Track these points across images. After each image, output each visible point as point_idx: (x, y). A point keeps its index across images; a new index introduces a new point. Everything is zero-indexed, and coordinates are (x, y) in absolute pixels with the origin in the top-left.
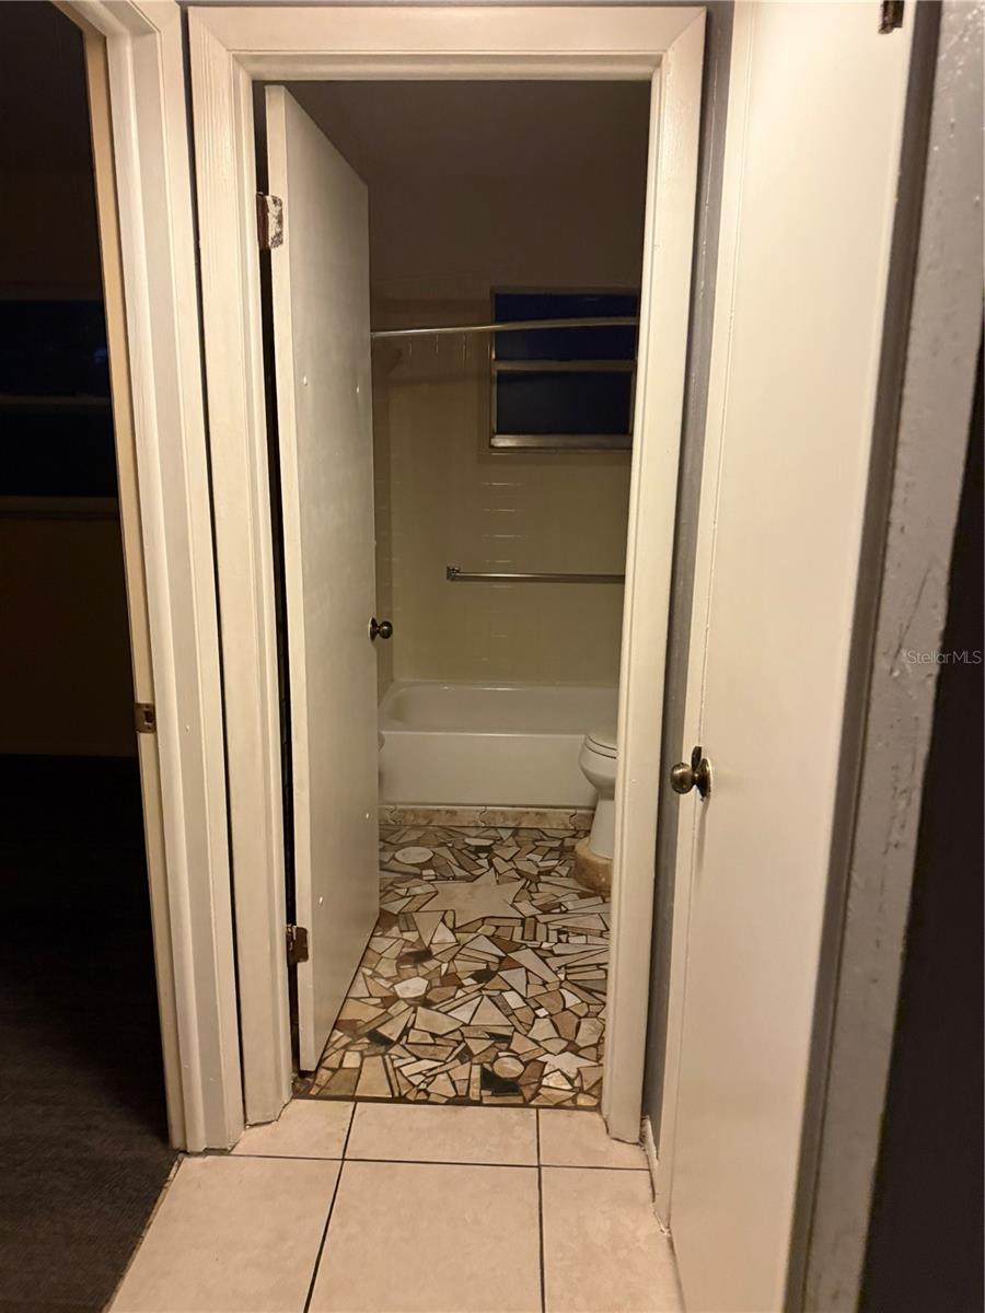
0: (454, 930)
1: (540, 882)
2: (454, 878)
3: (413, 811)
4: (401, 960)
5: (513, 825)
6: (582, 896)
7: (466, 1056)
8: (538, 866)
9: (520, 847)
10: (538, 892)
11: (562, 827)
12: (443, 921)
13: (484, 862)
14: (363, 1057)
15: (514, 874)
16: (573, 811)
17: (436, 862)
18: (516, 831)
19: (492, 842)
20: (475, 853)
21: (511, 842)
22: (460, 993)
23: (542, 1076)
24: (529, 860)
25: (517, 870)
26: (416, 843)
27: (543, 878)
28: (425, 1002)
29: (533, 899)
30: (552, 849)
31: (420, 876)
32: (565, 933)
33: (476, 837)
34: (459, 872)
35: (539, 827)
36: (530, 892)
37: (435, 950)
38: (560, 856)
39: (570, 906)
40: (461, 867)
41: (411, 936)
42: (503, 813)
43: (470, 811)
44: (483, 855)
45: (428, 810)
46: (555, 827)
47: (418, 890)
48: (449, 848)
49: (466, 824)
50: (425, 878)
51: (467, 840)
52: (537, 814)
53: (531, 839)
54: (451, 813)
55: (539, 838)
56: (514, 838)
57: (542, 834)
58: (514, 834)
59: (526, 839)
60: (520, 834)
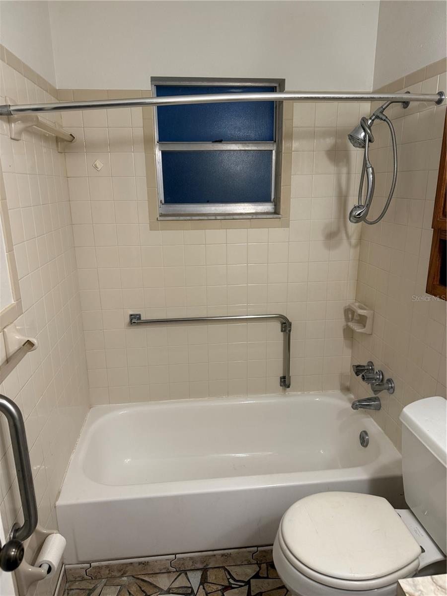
3: (107, 567)
5: (201, 566)
11: (246, 563)
16: (255, 549)
18: (205, 571)
21: (201, 595)
33: (168, 591)
35: (224, 565)
42: (191, 558)
43: (161, 560)
45: (123, 564)
46: (239, 563)
49: (158, 572)
52: (223, 555)
53: (220, 587)
54: (143, 564)
55: (226, 584)
56: (204, 589)
57: (229, 577)
58: (204, 581)
59: (215, 587)
60: (210, 580)
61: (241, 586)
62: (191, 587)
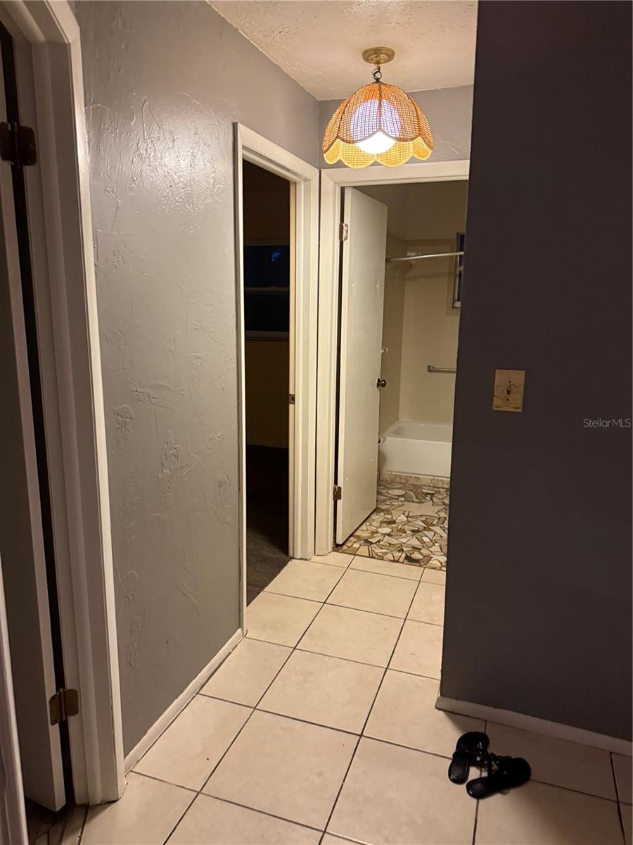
0: (407, 517)
2: (413, 501)
3: (399, 476)
4: (382, 522)
5: (447, 487)
7: (402, 550)
12: (404, 514)
13: (428, 498)
14: (360, 545)
17: (406, 496)
19: (434, 492)
20: (425, 495)
22: (404, 535)
23: (430, 560)
26: (399, 489)
28: (389, 535)
31: (397, 499)
33: (427, 490)
34: (415, 500)
37: (397, 521)
40: (417, 498)
41: (389, 517)
42: (442, 481)
43: (426, 478)
44: (429, 496)
45: (407, 476)
47: (396, 503)
48: (414, 492)
49: (423, 483)
50: (400, 500)
51: (423, 490)
54: (416, 477)
62: (440, 491)
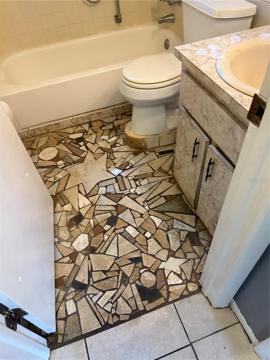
0: (87, 196)
1: (114, 152)
2: (74, 162)
3: (38, 129)
4: (69, 225)
5: (87, 121)
6: (136, 154)
7: (125, 280)
8: (109, 143)
9: (96, 133)
10: (115, 158)
11: (110, 116)
12: (79, 192)
13: (83, 148)
14: (76, 302)
15: (100, 151)
17: (62, 155)
18: (90, 123)
19: (82, 134)
20: (77, 143)
21: (90, 131)
22: (106, 237)
23: (166, 279)
24: (103, 140)
25: (100, 148)
26: (47, 146)
27: (114, 149)
28: (91, 250)
29: (115, 164)
30: (111, 130)
31: (57, 166)
32: (138, 180)
33: (74, 133)
34: (75, 158)
35: (99, 118)
36: (112, 160)
37: (83, 212)
38: (116, 133)
39: (132, 162)
40: (74, 154)
41: (67, 207)
42: (81, 117)
43: (66, 121)
44: (82, 143)
45: (46, 126)
46: (107, 116)
47: (60, 176)
48: (64, 144)
49: (66, 127)
50: (60, 167)
51: (71, 136)
52: (97, 113)
53: (99, 127)
54: (57, 124)
55: (102, 125)
56: (91, 129)
57: (102, 122)
58: (90, 126)
59: (97, 127)
60: (93, 125)
61: (110, 124)
62: (85, 130)
